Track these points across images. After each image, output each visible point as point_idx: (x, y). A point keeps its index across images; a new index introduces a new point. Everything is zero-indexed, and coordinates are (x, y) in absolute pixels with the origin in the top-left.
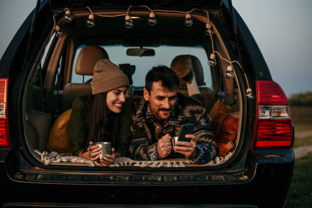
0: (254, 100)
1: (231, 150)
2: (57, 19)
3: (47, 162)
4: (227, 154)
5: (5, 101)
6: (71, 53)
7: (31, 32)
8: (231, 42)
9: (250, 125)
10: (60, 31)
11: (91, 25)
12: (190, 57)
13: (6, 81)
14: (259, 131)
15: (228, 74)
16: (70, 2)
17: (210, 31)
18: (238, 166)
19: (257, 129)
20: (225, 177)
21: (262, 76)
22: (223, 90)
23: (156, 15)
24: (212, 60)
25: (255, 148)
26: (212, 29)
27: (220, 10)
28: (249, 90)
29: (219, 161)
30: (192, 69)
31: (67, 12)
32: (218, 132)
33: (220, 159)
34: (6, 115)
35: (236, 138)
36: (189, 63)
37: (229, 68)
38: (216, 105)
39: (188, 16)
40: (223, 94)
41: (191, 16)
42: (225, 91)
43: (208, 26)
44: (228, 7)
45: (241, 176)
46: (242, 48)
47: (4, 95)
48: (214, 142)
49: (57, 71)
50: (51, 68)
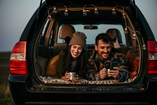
0: (147, 51)
1: (136, 75)
2: (50, 12)
3: (46, 82)
4: (134, 77)
5: (25, 52)
6: (57, 28)
7: (37, 18)
8: (135, 22)
9: (145, 63)
10: (51, 18)
11: (66, 15)
12: (115, 30)
13: (25, 43)
14: (149, 66)
15: (134, 38)
16: (56, 3)
17: (124, 17)
18: (139, 83)
20: (133, 89)
21: (151, 38)
22: (131, 46)
23: (98, 9)
24: (126, 31)
25: (148, 74)
26: (125, 16)
27: (129, 7)
28: (144, 46)
29: (130, 81)
30: (116, 35)
31: (55, 9)
32: (130, 67)
33: (130, 80)
34: (25, 59)
35: (138, 69)
36: (114, 33)
37: (134, 35)
38: (128, 53)
39: (114, 10)
40: (132, 47)
42: (132, 46)
43: (123, 14)
44: (133, 5)
45: (141, 88)
48: (128, 72)
49: (50, 37)
50: (47, 36)
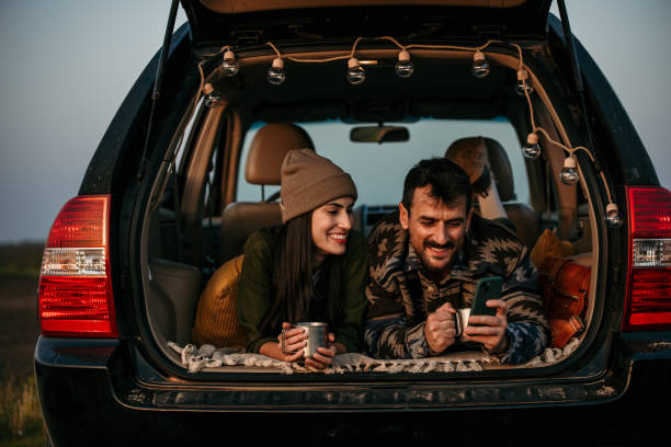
0: (623, 228)
1: (578, 335)
2: (207, 70)
3: (194, 367)
4: (568, 343)
5: (104, 242)
6: (236, 140)
7: (154, 98)
8: (572, 108)
9: (616, 280)
10: (213, 94)
11: (278, 80)
12: (483, 143)
13: (105, 200)
14: (635, 292)
15: (567, 175)
16: (232, 33)
17: (525, 87)
18: (591, 366)
19: (631, 287)
20: (565, 390)
21: (638, 176)
22: (553, 209)
23: (411, 55)
24: (530, 146)
25: (628, 328)
26: (529, 81)
27: (546, 42)
28: (611, 207)
29: (551, 357)
30: (489, 166)
31: (228, 55)
32: (550, 296)
33: (555, 353)
34: (106, 271)
35: (586, 307)
36: (481, 155)
37: (569, 162)
38: (543, 240)
39: (479, 56)
40: (555, 217)
41: (486, 56)
42: (558, 211)
43: (521, 75)
44: (561, 35)
45: (600, 387)
46: (593, 120)
47: (101, 231)
48: (541, 318)
49: (207, 178)
50: (197, 172)
